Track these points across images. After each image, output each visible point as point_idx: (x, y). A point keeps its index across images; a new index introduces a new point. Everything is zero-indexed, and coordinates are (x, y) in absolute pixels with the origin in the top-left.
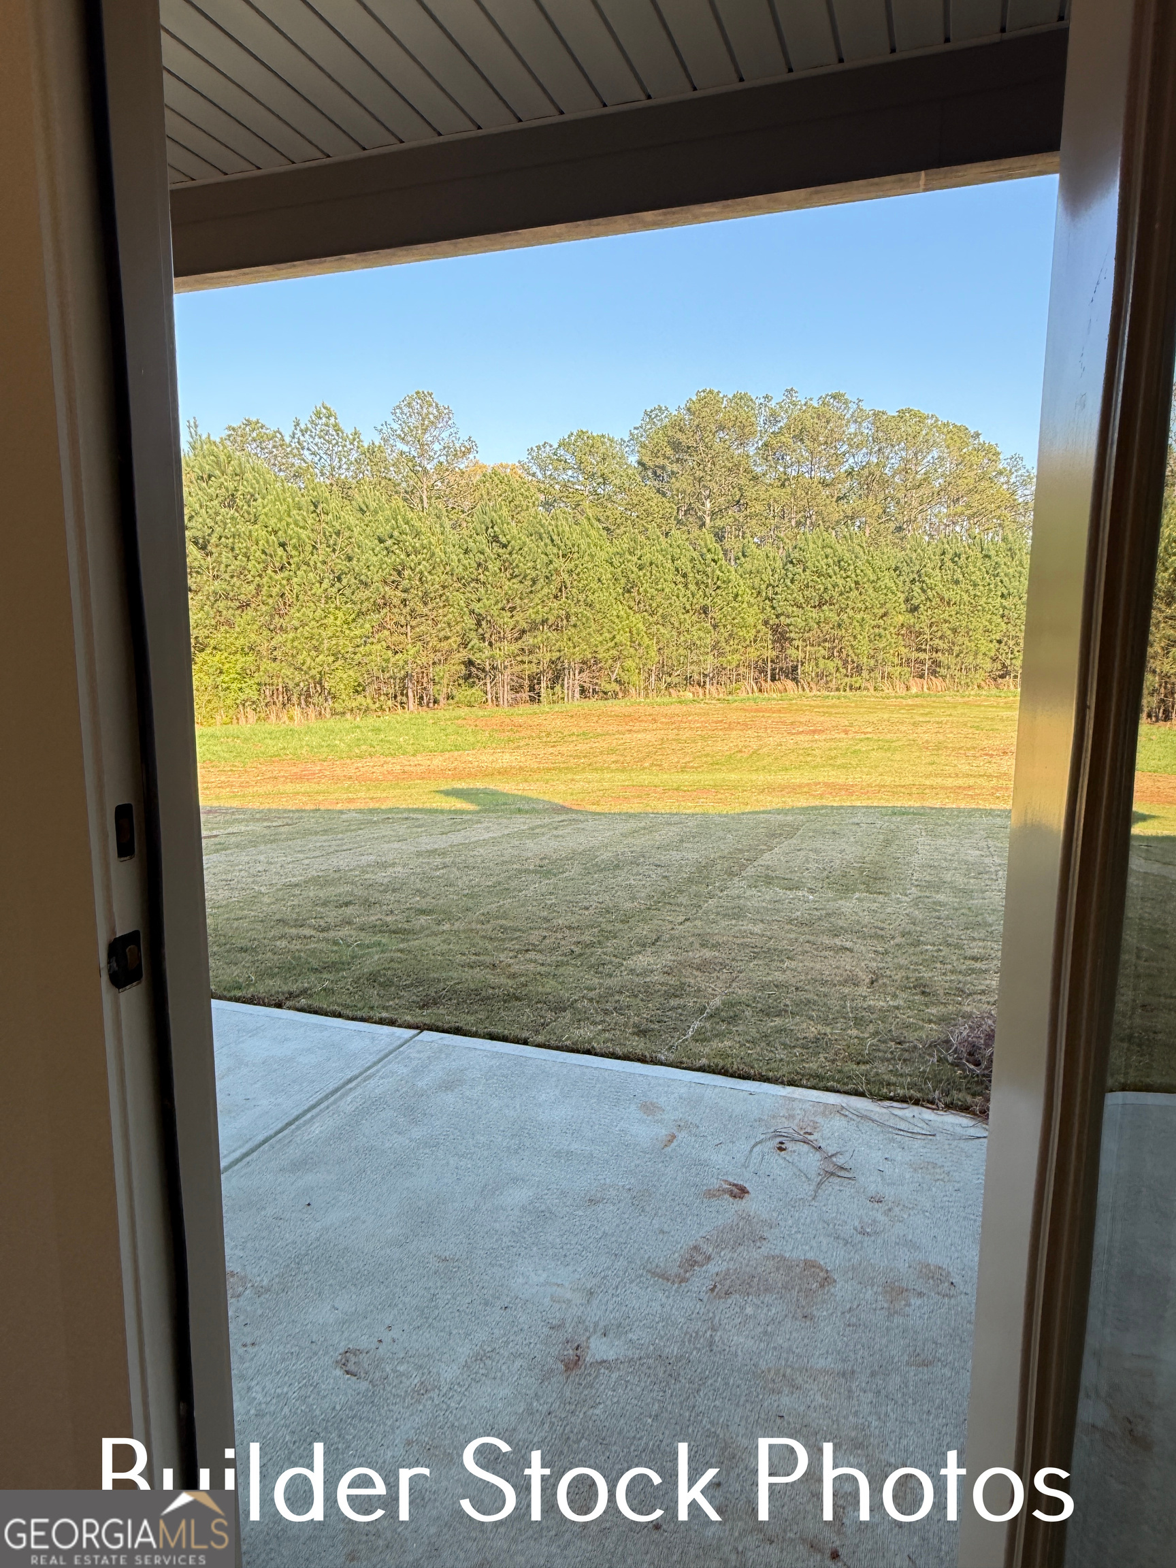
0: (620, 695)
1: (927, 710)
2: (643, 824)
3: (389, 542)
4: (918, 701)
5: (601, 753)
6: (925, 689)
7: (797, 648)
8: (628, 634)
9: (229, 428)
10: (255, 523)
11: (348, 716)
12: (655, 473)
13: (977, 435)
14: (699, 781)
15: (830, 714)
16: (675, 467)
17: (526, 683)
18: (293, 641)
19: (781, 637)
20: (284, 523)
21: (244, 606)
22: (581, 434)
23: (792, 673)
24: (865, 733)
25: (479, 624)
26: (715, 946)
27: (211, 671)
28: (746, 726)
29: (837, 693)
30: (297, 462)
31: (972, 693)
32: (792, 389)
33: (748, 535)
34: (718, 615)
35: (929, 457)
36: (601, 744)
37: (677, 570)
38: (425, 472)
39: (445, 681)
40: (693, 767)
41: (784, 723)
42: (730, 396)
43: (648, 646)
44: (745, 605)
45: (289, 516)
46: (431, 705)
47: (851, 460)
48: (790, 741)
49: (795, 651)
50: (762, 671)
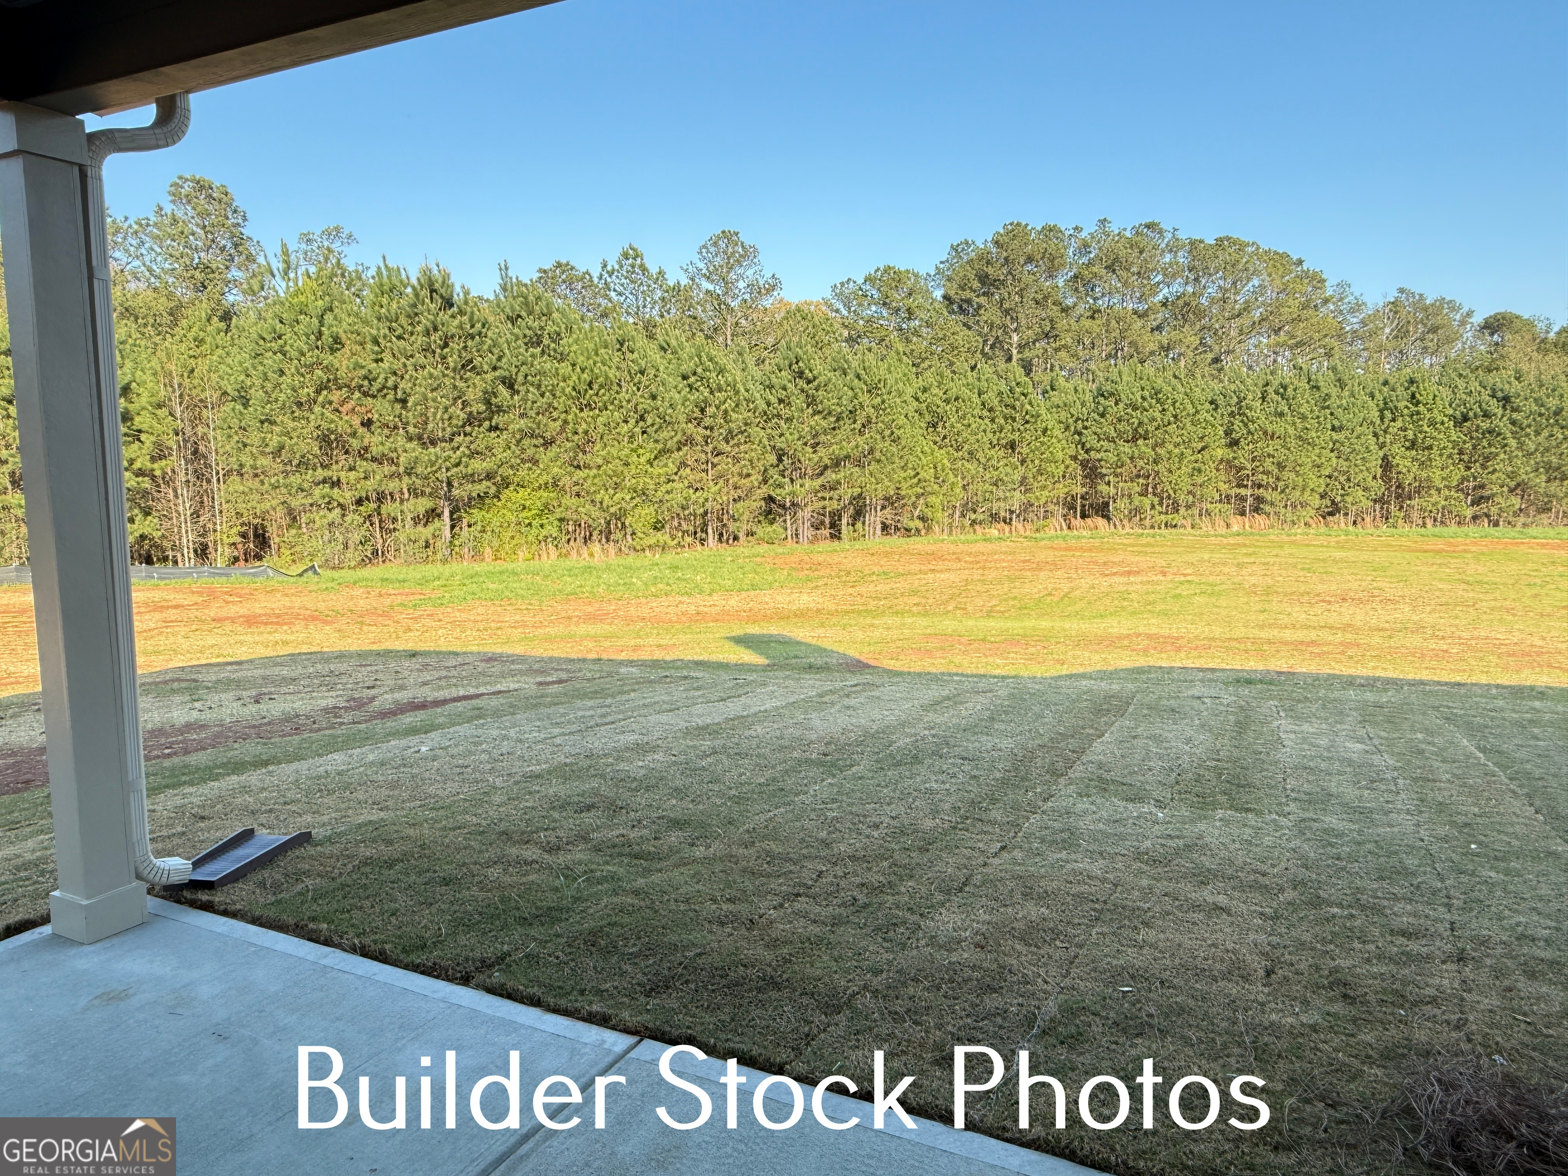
0: (923, 532)
1: (1251, 550)
2: (946, 693)
3: (692, 379)
4: (1240, 540)
5: (902, 594)
6: (1247, 527)
7: (1108, 483)
8: (932, 470)
9: (540, 270)
10: (561, 360)
11: (647, 552)
12: (960, 307)
13: (1300, 262)
14: (1007, 630)
15: (1146, 553)
16: (982, 300)
17: (827, 520)
18: (595, 477)
19: (1092, 472)
20: (591, 362)
21: (548, 443)
22: (887, 269)
23: (1103, 510)
24: (1185, 575)
25: (780, 460)
26: (1044, 897)
27: (514, 507)
28: (1055, 567)
29: (1152, 531)
30: (604, 302)
31: (1299, 531)
32: (1105, 220)
33: (1057, 368)
34: (1025, 450)
35: (1250, 284)
36: (901, 585)
37: (983, 404)
38: (731, 310)
39: (745, 517)
40: (1001, 612)
41: (1095, 563)
42: (1039, 228)
43: (953, 483)
44: (1054, 440)
45: (597, 354)
46: (731, 541)
47: (1166, 290)
48: (1105, 582)
49: (1107, 487)
50: (1072, 507)
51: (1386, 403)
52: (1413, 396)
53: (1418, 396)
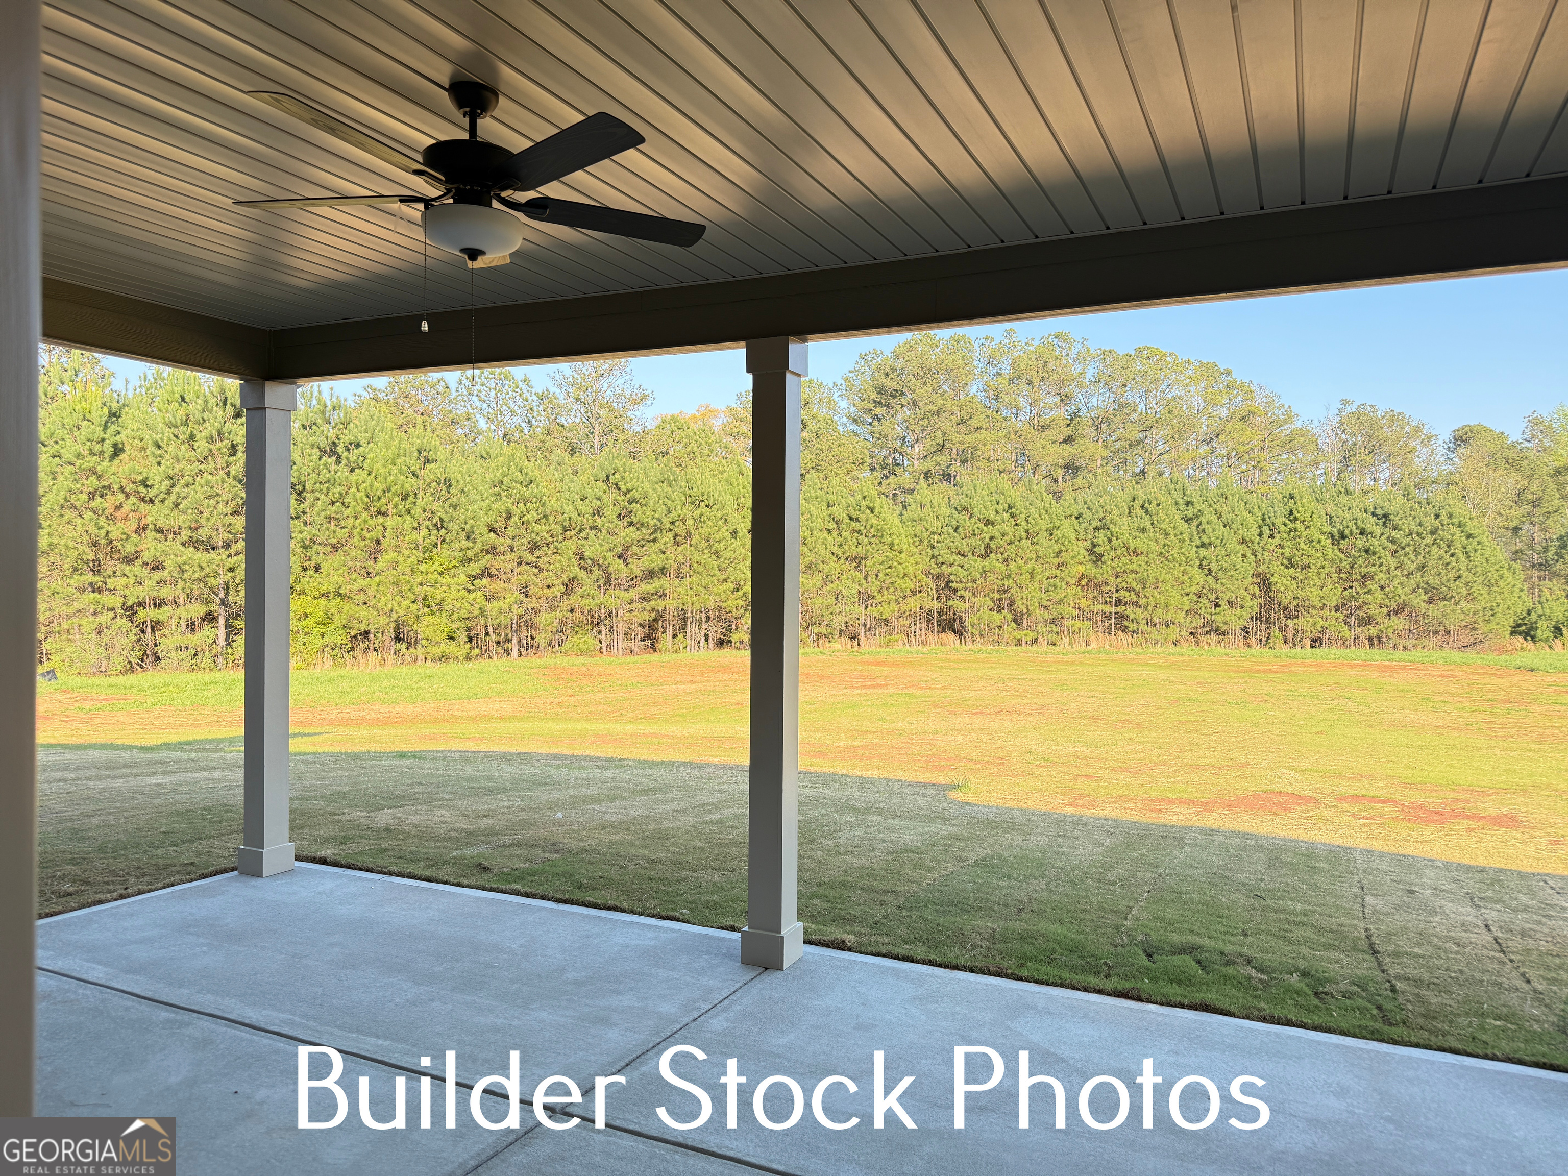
7: (962, 598)
10: (355, 468)
20: (386, 469)
21: (336, 551)
39: (551, 628)
44: (904, 555)
45: (393, 463)
49: (960, 602)
51: (1264, 520)
52: (1291, 513)
53: (1295, 512)
